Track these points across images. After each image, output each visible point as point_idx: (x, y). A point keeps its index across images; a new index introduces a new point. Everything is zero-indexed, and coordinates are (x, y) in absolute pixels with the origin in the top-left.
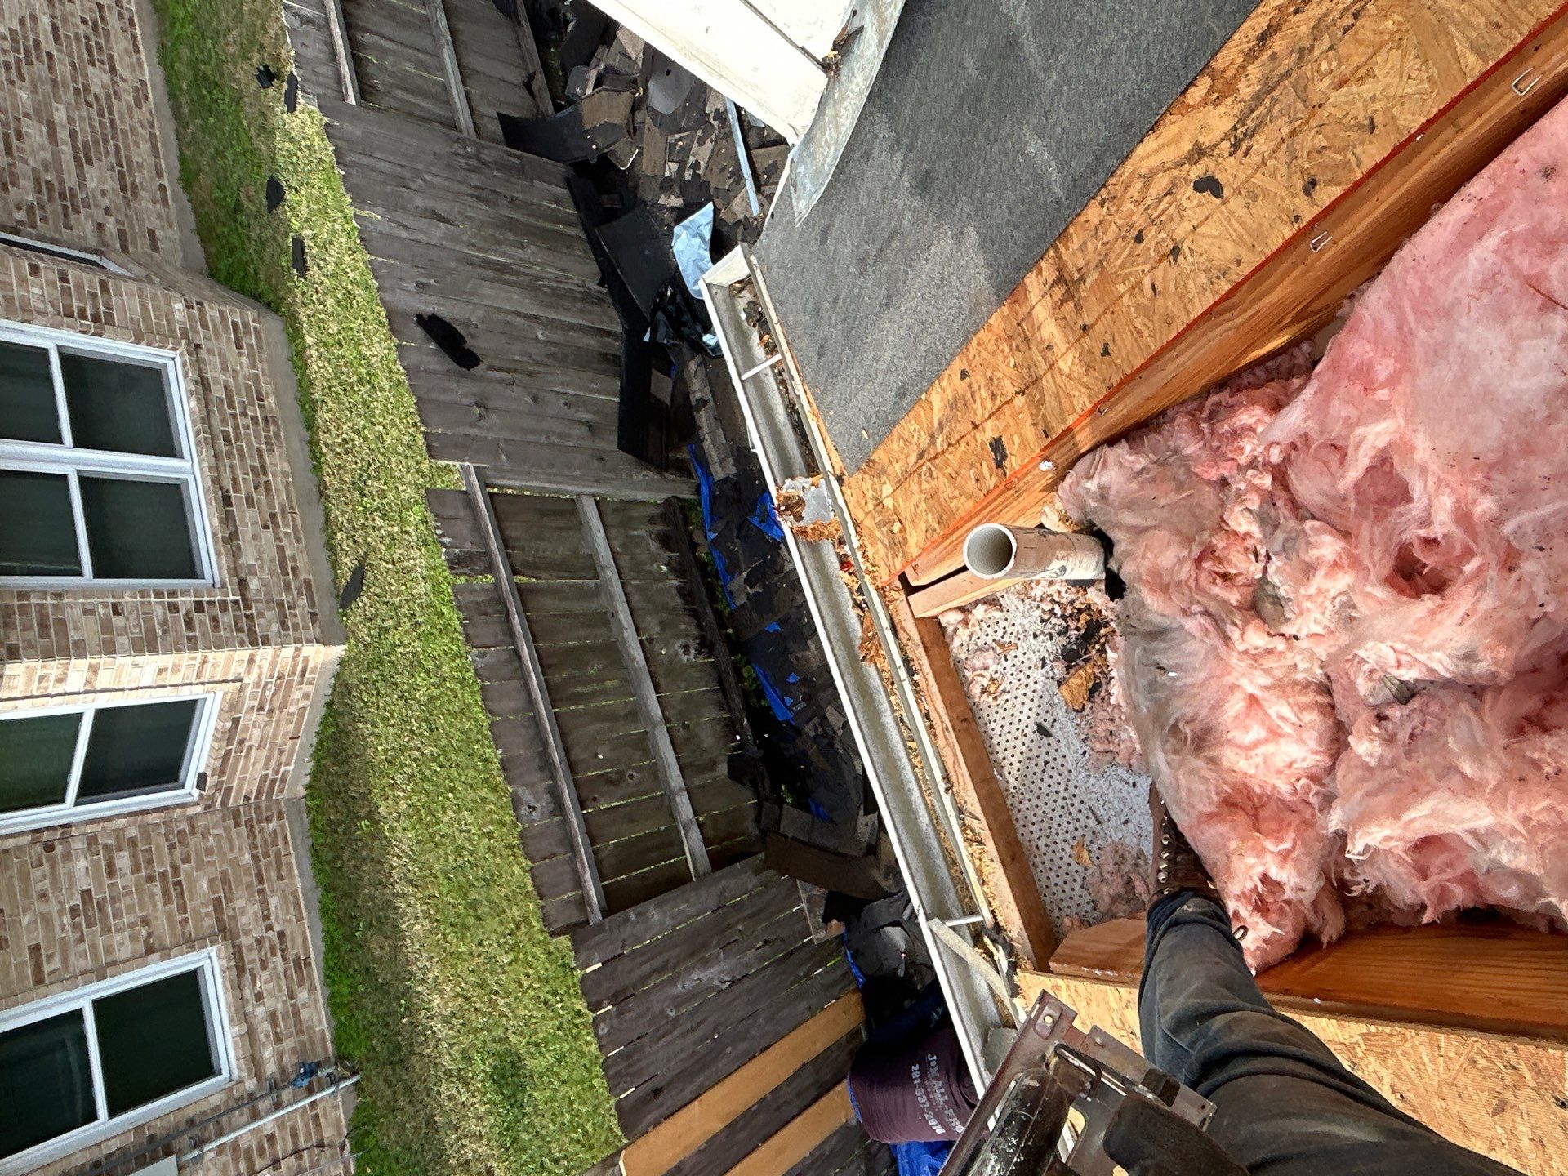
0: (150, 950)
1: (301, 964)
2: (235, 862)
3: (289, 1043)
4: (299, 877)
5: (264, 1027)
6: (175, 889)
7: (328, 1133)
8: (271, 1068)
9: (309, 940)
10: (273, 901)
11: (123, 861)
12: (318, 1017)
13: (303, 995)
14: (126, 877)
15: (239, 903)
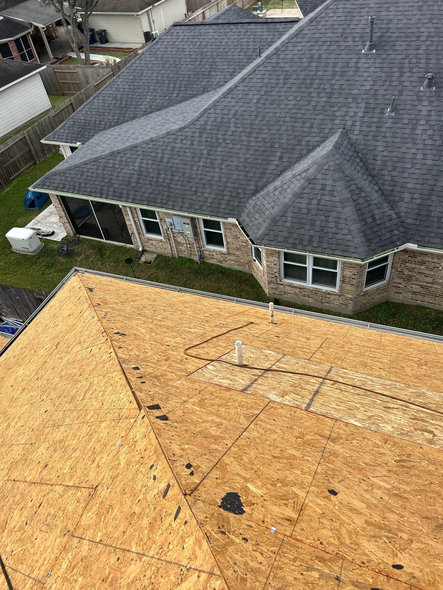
0: (228, 243)
1: (221, 262)
2: (241, 259)
3: (208, 256)
4: (237, 267)
5: (212, 253)
6: (238, 249)
7: (193, 256)
8: (205, 252)
9: (224, 265)
10: (233, 262)
11: (244, 244)
12: (211, 261)
13: (216, 261)
14: (241, 243)
15: (234, 257)
